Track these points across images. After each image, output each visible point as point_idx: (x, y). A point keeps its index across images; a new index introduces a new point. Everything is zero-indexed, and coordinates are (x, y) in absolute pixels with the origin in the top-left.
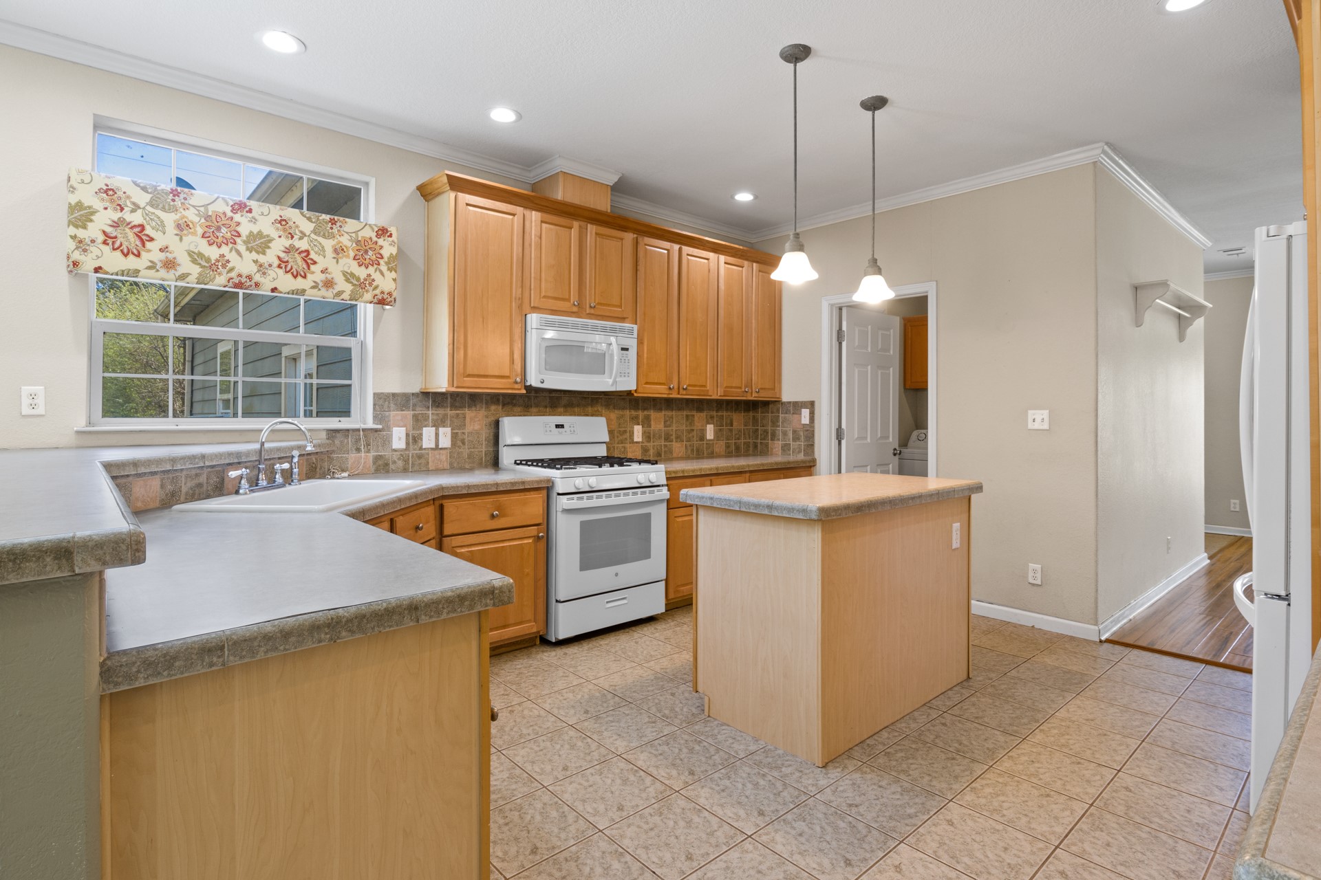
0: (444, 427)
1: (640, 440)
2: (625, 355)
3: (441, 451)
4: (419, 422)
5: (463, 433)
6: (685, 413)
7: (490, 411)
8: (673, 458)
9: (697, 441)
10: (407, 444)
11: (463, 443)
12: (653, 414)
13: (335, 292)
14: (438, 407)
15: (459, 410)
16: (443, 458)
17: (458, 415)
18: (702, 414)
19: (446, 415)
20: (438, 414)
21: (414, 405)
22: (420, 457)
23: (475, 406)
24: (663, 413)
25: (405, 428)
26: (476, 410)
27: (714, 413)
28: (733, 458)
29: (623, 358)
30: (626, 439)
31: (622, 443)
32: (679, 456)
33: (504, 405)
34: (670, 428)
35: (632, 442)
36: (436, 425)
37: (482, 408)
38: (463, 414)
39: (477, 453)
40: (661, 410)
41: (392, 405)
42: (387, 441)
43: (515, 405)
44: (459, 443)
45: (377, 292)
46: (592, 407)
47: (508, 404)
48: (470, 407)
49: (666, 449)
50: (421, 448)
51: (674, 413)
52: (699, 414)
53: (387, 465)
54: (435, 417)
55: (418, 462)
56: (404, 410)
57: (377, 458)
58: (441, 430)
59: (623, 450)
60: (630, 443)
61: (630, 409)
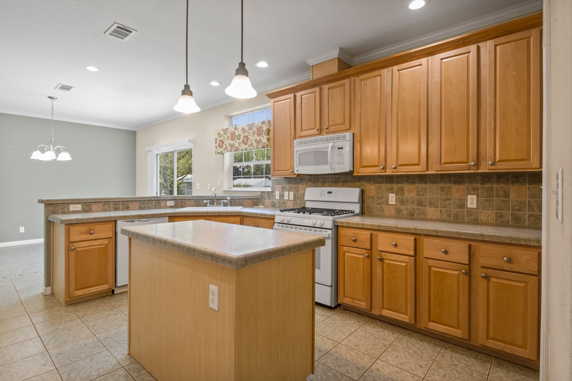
0: (291, 191)
1: (394, 203)
2: (340, 152)
3: (290, 201)
4: (283, 189)
5: (298, 194)
6: (440, 185)
7: (308, 185)
8: (427, 219)
9: (455, 208)
10: (280, 197)
11: (298, 199)
12: (406, 186)
13: (253, 146)
14: (289, 183)
15: (296, 185)
16: (291, 204)
17: (296, 187)
18: (461, 187)
19: (292, 187)
20: (289, 186)
21: (282, 183)
22: (284, 203)
23: (302, 183)
24: (416, 185)
25: (279, 192)
26: (303, 185)
27: (479, 185)
28: (510, 229)
29: (339, 154)
30: (383, 202)
31: (380, 204)
32: (434, 218)
33: (313, 182)
34: (423, 197)
35: (388, 204)
36: (289, 191)
37: (305, 183)
38: (298, 186)
39: (303, 203)
40: (414, 183)
41: (276, 183)
42: (274, 196)
43: (318, 182)
44: (296, 199)
45: (262, 144)
46: (358, 182)
47: (315, 181)
48: (300, 183)
49: (419, 212)
50: (284, 200)
51: (428, 185)
52: (457, 186)
53: (274, 205)
54: (288, 188)
55: (283, 205)
56: (279, 185)
57: (272, 202)
58: (290, 193)
59: (380, 209)
60: (386, 205)
61: (386, 183)
